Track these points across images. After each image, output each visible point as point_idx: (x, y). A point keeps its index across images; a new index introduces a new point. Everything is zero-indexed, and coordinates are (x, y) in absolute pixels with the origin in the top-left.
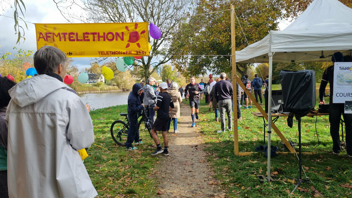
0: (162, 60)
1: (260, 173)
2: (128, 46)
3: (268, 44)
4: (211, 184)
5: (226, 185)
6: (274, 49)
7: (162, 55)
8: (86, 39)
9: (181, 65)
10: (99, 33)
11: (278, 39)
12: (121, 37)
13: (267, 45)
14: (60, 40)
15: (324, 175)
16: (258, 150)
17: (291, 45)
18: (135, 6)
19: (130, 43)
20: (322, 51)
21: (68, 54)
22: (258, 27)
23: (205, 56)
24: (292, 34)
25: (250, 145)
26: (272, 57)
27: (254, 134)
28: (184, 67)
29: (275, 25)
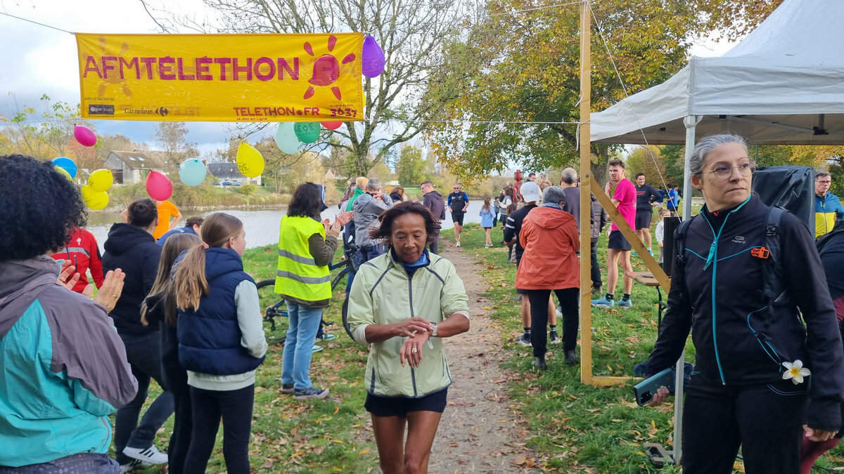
0: (400, 133)
1: (652, 436)
2: (309, 94)
3: (685, 92)
4: (521, 465)
5: (559, 468)
6: (699, 106)
7: (400, 122)
8: (203, 73)
9: (447, 145)
10: (235, 60)
11: (714, 81)
13: (681, 96)
14: (138, 77)
17: (748, 97)
19: (316, 87)
20: (822, 116)
21: (157, 112)
22: (639, 54)
23: (505, 126)
24: (750, 68)
25: (621, 356)
26: (693, 130)
27: (630, 325)
28: (454, 150)
29: (680, 51)
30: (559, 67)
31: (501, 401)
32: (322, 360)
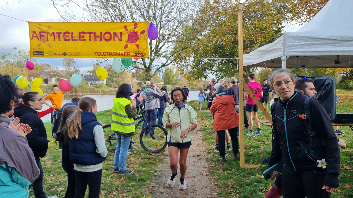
0: (164, 63)
2: (126, 47)
3: (282, 46)
6: (288, 52)
7: (164, 58)
8: (82, 38)
9: (184, 67)
10: (95, 33)
11: (293, 42)
12: (119, 37)
13: (280, 48)
14: (55, 40)
15: (342, 195)
16: (266, 163)
17: (307, 48)
18: (138, 8)
19: (128, 44)
20: (338, 56)
21: (62, 54)
22: (263, 30)
23: (208, 60)
24: (308, 36)
25: (257, 156)
26: (285, 61)
27: (260, 143)
28: (186, 70)
29: (280, 29)
30: (230, 35)
31: (207, 175)
32: (131, 158)
